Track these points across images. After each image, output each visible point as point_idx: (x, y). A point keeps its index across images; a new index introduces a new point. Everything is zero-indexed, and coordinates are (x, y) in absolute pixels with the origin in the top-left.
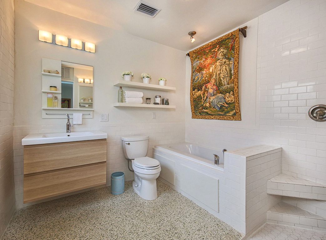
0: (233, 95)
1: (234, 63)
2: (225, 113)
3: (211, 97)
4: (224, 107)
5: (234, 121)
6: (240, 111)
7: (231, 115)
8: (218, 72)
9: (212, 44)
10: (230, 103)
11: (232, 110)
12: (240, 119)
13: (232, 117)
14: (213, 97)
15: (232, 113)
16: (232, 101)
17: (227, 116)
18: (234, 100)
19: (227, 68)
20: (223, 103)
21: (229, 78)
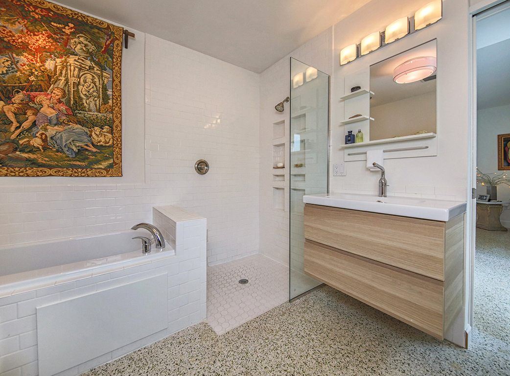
0: (112, 132)
1: (113, 81)
2: (92, 163)
3: (48, 127)
4: (87, 153)
5: (108, 179)
6: (121, 161)
7: (103, 167)
8: (72, 80)
9: (54, 9)
10: (102, 145)
11: (106, 159)
12: (120, 175)
13: (105, 172)
14: (56, 127)
15: (105, 164)
16: (106, 142)
17: (95, 169)
18: (113, 143)
19: (95, 80)
20: (86, 143)
21: (101, 100)
